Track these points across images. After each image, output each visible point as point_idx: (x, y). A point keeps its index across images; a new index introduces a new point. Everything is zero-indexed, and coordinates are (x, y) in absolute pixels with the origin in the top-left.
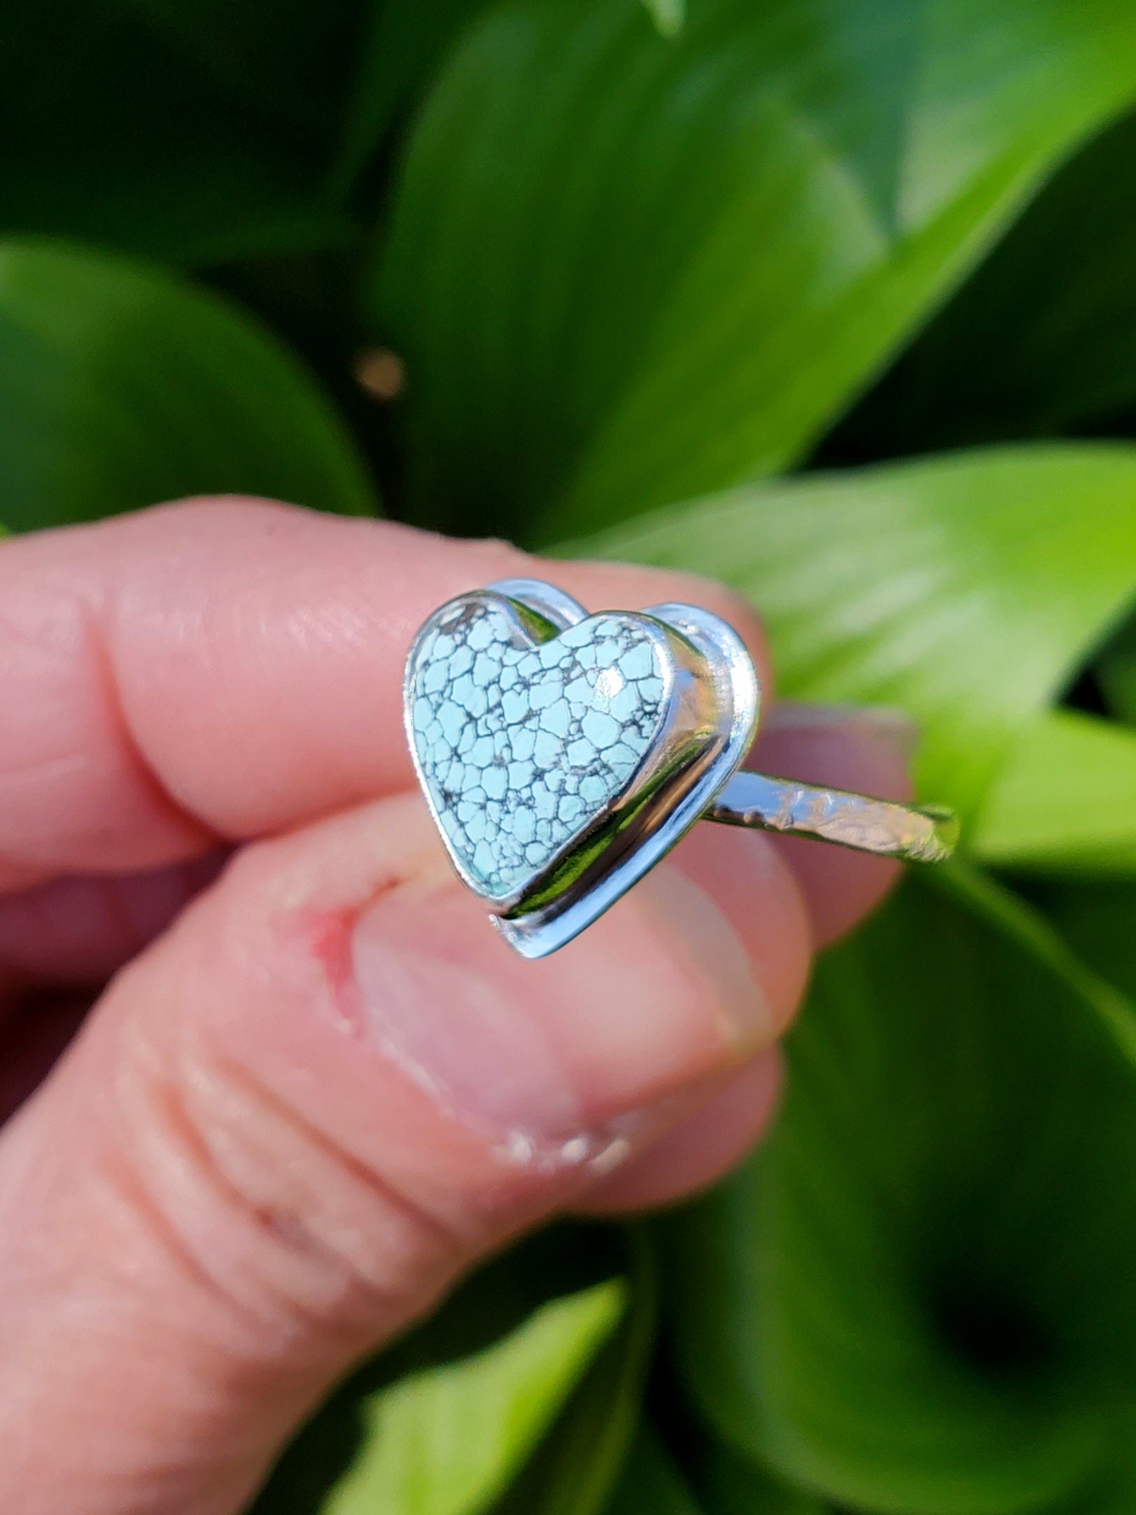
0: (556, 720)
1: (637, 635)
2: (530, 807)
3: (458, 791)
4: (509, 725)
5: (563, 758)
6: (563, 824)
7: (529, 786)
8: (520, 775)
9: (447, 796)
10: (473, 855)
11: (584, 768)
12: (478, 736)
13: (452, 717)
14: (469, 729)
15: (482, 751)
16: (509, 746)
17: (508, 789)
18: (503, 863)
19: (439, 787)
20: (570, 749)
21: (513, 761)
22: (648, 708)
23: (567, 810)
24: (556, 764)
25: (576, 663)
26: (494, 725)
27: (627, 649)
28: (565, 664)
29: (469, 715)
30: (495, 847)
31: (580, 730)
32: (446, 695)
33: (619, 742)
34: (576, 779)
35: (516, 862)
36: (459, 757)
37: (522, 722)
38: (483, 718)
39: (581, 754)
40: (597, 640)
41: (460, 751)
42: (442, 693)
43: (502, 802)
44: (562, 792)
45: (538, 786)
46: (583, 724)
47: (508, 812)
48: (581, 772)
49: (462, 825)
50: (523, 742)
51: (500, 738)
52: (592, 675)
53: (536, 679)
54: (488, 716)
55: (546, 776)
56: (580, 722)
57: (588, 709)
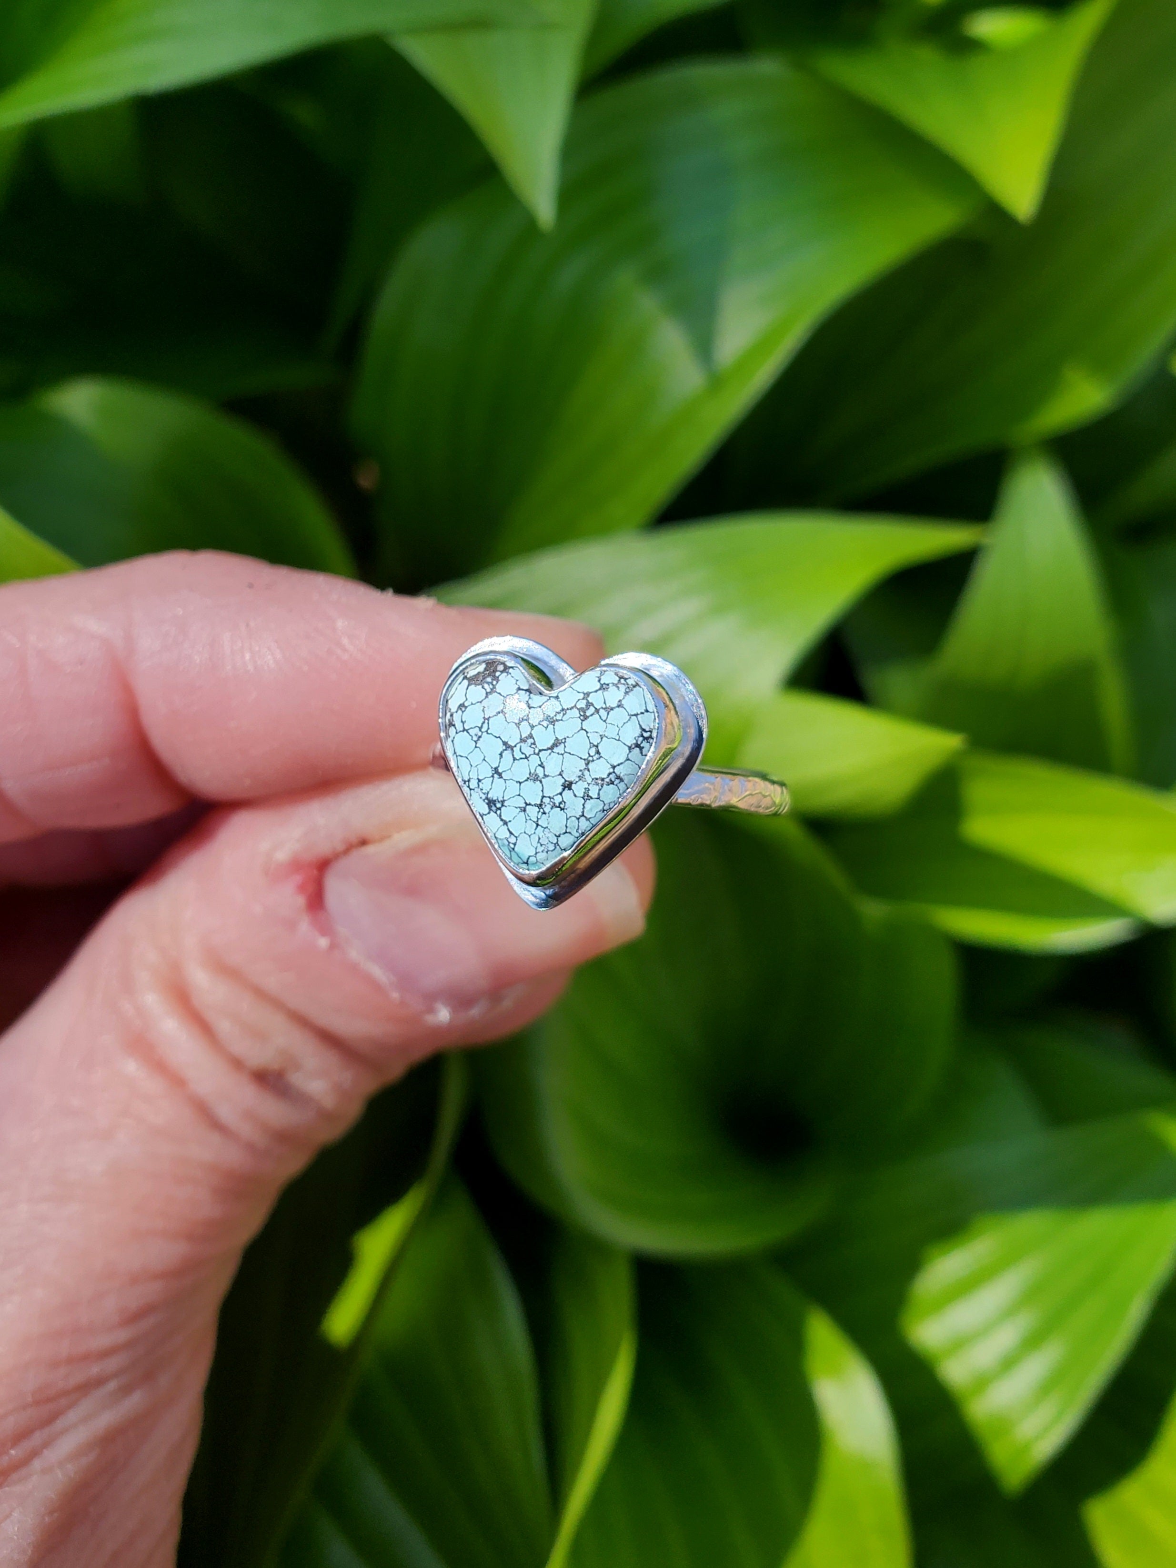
0: (579, 746)
1: (631, 682)
2: (562, 809)
3: (500, 799)
4: (540, 751)
5: (586, 772)
6: (588, 819)
7: (561, 794)
8: (553, 786)
9: (491, 803)
10: (515, 844)
11: (603, 780)
12: (515, 759)
13: (491, 747)
14: (507, 754)
15: (522, 770)
16: (542, 765)
17: (543, 797)
18: (540, 849)
19: (484, 797)
20: (591, 766)
21: (546, 776)
22: (646, 735)
23: (591, 810)
24: (580, 778)
25: (589, 704)
26: (528, 751)
27: (626, 693)
28: (582, 704)
29: (505, 743)
30: (535, 838)
31: (598, 752)
32: (483, 730)
33: (628, 759)
34: (597, 788)
35: (551, 847)
36: (500, 775)
37: (551, 748)
38: (518, 746)
39: (600, 769)
40: (604, 687)
41: (500, 770)
42: (480, 729)
43: (540, 806)
44: (587, 797)
45: (567, 794)
46: (599, 748)
47: (544, 813)
48: (600, 782)
49: (505, 823)
50: (553, 764)
51: (534, 760)
52: (603, 713)
53: (559, 717)
54: (522, 744)
55: (573, 786)
56: (597, 746)
57: (602, 737)
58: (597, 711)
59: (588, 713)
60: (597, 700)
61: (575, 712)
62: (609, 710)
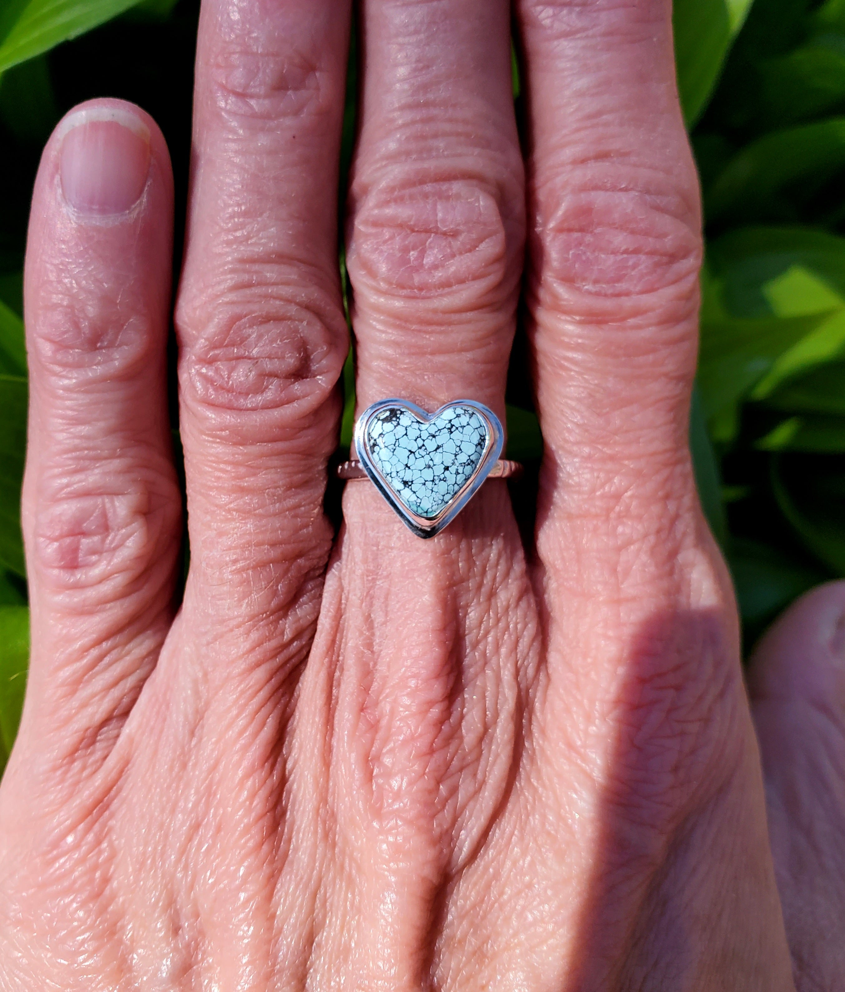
0: (450, 447)
1: (470, 412)
2: (445, 481)
3: (411, 480)
4: (430, 452)
5: (456, 461)
6: (458, 485)
7: (443, 473)
8: (438, 470)
9: (405, 483)
10: (420, 503)
11: (464, 463)
12: (416, 458)
13: (402, 454)
14: (412, 456)
15: (421, 463)
16: (431, 460)
17: (434, 476)
18: (434, 504)
19: (401, 480)
20: (457, 457)
22: (482, 438)
23: (460, 480)
24: (453, 464)
25: (452, 426)
26: (423, 453)
27: (470, 418)
28: (449, 426)
29: (410, 451)
30: (431, 498)
31: (460, 449)
33: (476, 452)
34: (462, 468)
35: (440, 502)
36: (409, 468)
37: (436, 450)
38: (417, 451)
39: (463, 458)
40: (458, 416)
41: (409, 465)
42: (395, 445)
43: (433, 481)
44: (457, 473)
45: (447, 473)
46: (461, 447)
47: (435, 484)
48: (464, 465)
49: (414, 492)
50: (437, 458)
51: (427, 458)
52: (460, 429)
53: (437, 434)
54: (419, 450)
55: (450, 468)
56: (459, 446)
57: (462, 441)
58: (457, 428)
59: (452, 430)
60: (456, 422)
61: (446, 431)
62: (463, 427)
